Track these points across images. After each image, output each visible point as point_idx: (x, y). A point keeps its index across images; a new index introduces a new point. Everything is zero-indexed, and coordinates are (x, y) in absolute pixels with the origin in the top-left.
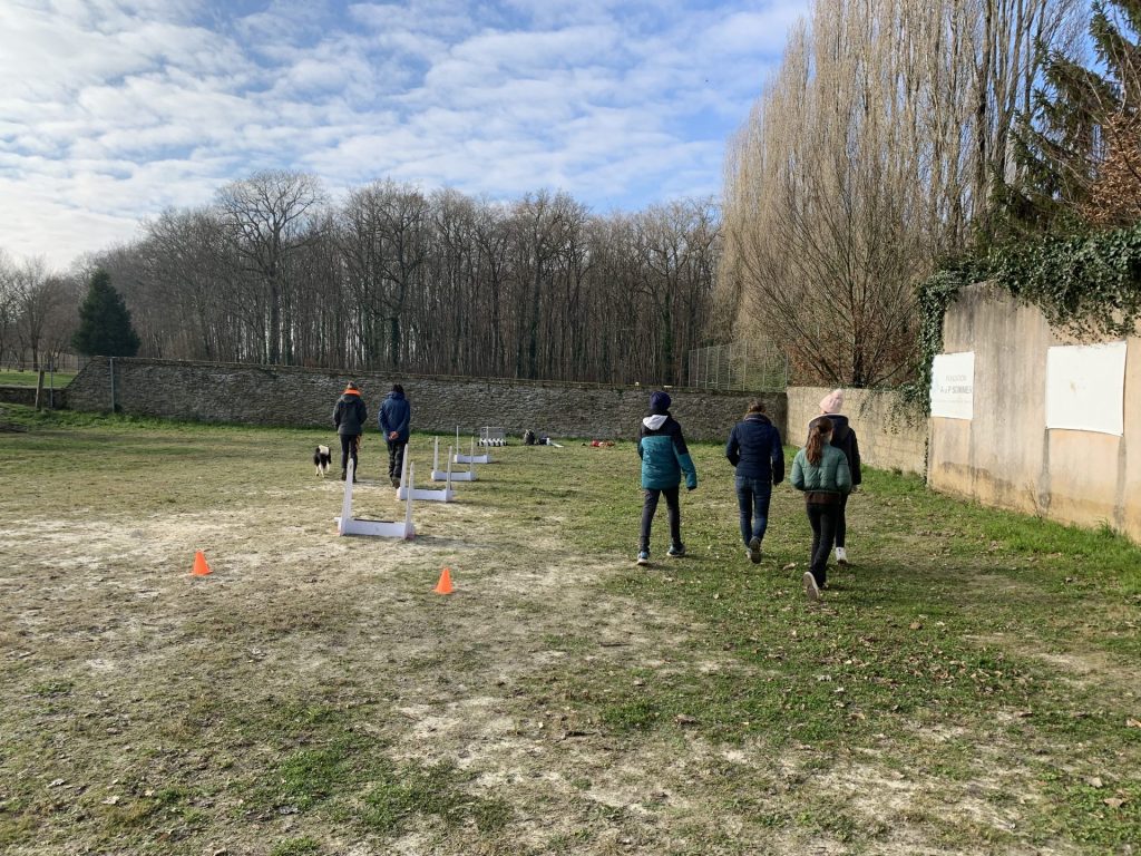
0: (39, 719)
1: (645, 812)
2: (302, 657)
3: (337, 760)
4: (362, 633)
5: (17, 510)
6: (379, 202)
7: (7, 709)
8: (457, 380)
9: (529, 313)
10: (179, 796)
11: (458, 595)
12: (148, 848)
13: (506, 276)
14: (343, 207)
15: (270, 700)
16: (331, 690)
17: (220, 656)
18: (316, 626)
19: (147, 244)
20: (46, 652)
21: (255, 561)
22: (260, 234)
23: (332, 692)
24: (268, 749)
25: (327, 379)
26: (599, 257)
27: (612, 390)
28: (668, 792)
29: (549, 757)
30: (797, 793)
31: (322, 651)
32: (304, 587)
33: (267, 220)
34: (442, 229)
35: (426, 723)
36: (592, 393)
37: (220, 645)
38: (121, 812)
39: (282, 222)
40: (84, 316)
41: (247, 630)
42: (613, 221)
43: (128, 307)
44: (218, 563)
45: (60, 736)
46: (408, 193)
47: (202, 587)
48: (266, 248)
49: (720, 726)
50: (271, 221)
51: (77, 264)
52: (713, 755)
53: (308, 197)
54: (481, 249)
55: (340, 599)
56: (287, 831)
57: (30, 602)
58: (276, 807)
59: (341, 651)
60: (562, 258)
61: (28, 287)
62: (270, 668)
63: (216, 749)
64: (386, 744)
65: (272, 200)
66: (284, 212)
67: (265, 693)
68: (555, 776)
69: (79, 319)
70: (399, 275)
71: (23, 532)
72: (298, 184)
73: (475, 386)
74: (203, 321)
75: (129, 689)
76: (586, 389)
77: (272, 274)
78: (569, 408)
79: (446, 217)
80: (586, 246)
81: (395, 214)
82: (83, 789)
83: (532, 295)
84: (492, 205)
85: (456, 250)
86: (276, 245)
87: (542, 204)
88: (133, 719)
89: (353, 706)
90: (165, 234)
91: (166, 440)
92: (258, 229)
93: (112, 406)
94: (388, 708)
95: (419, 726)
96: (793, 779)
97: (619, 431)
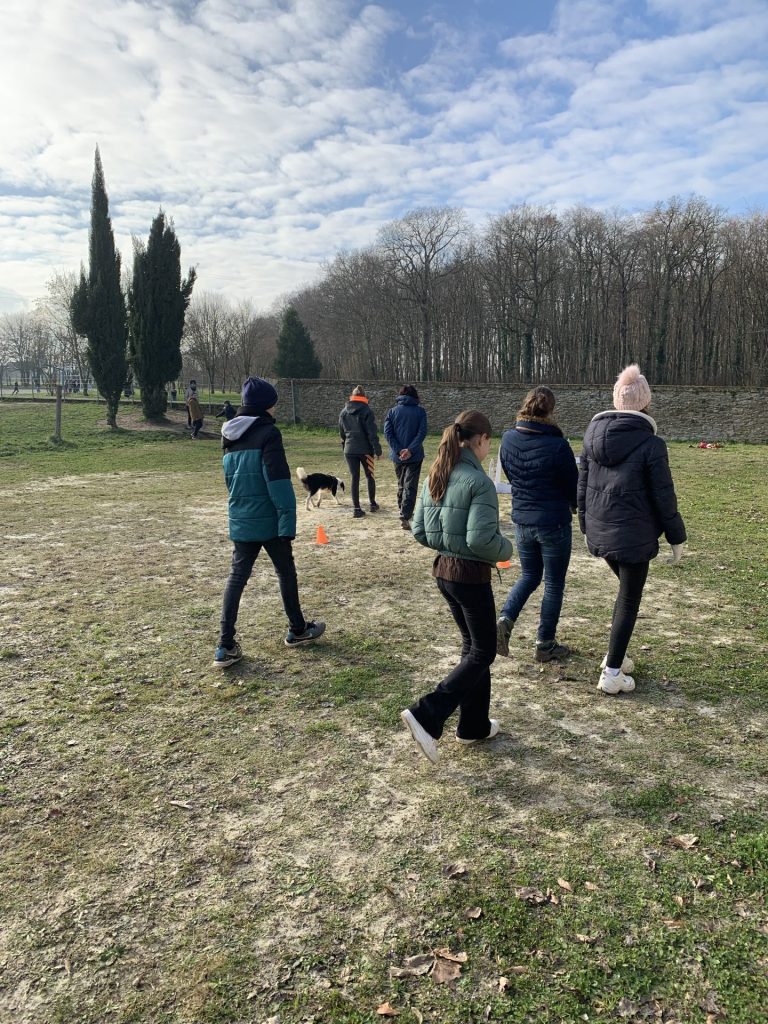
0: (187, 631)
1: (600, 741)
2: (373, 606)
3: (373, 676)
4: (425, 591)
5: (213, 494)
6: (516, 227)
7: (169, 624)
8: (570, 388)
9: (659, 320)
10: (259, 687)
11: (514, 570)
12: (230, 716)
13: (636, 286)
14: (484, 235)
15: (340, 632)
16: (387, 628)
17: (316, 600)
18: (392, 584)
19: (326, 283)
20: (202, 589)
21: (363, 535)
22: (413, 266)
23: (386, 631)
24: (328, 664)
25: (457, 392)
26: (734, 259)
27: (725, 392)
28: (629, 730)
29: (537, 693)
30: (750, 746)
31: (390, 603)
32: (392, 556)
33: (419, 254)
34: (574, 247)
35: (451, 659)
36: (704, 396)
37: (318, 593)
38: (220, 692)
39: (432, 254)
40: (281, 346)
41: (340, 584)
42: (751, 221)
43: (313, 337)
44: (336, 536)
45: (197, 643)
46: (543, 215)
47: (319, 552)
48: (419, 279)
49: (704, 687)
50: (423, 255)
51: (276, 304)
52: (685, 708)
53: (454, 229)
54: (612, 263)
55: (417, 566)
56: (322, 717)
57: (203, 557)
58: (320, 702)
59: (404, 603)
60: (694, 263)
61: (241, 325)
62: (349, 610)
63: (293, 661)
64: (413, 670)
65: (423, 235)
66: (434, 245)
67: (339, 627)
68: (537, 707)
69: (277, 350)
70: (532, 294)
71: (212, 510)
72: (445, 218)
73: (586, 393)
74: (369, 347)
75: (248, 618)
76: (697, 393)
77: (424, 302)
78: (679, 411)
79: (578, 234)
80: (720, 249)
81: (530, 236)
82: (202, 676)
83: (661, 303)
84: (623, 218)
85: (586, 263)
86: (426, 276)
87: (673, 212)
88: (245, 637)
89: (399, 642)
90: (340, 273)
91: (330, 445)
92: (411, 262)
93: (293, 418)
94: (425, 646)
95: (444, 660)
96: (753, 735)
97: (731, 433)
